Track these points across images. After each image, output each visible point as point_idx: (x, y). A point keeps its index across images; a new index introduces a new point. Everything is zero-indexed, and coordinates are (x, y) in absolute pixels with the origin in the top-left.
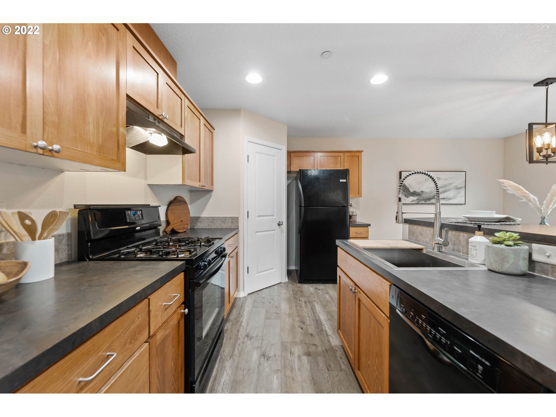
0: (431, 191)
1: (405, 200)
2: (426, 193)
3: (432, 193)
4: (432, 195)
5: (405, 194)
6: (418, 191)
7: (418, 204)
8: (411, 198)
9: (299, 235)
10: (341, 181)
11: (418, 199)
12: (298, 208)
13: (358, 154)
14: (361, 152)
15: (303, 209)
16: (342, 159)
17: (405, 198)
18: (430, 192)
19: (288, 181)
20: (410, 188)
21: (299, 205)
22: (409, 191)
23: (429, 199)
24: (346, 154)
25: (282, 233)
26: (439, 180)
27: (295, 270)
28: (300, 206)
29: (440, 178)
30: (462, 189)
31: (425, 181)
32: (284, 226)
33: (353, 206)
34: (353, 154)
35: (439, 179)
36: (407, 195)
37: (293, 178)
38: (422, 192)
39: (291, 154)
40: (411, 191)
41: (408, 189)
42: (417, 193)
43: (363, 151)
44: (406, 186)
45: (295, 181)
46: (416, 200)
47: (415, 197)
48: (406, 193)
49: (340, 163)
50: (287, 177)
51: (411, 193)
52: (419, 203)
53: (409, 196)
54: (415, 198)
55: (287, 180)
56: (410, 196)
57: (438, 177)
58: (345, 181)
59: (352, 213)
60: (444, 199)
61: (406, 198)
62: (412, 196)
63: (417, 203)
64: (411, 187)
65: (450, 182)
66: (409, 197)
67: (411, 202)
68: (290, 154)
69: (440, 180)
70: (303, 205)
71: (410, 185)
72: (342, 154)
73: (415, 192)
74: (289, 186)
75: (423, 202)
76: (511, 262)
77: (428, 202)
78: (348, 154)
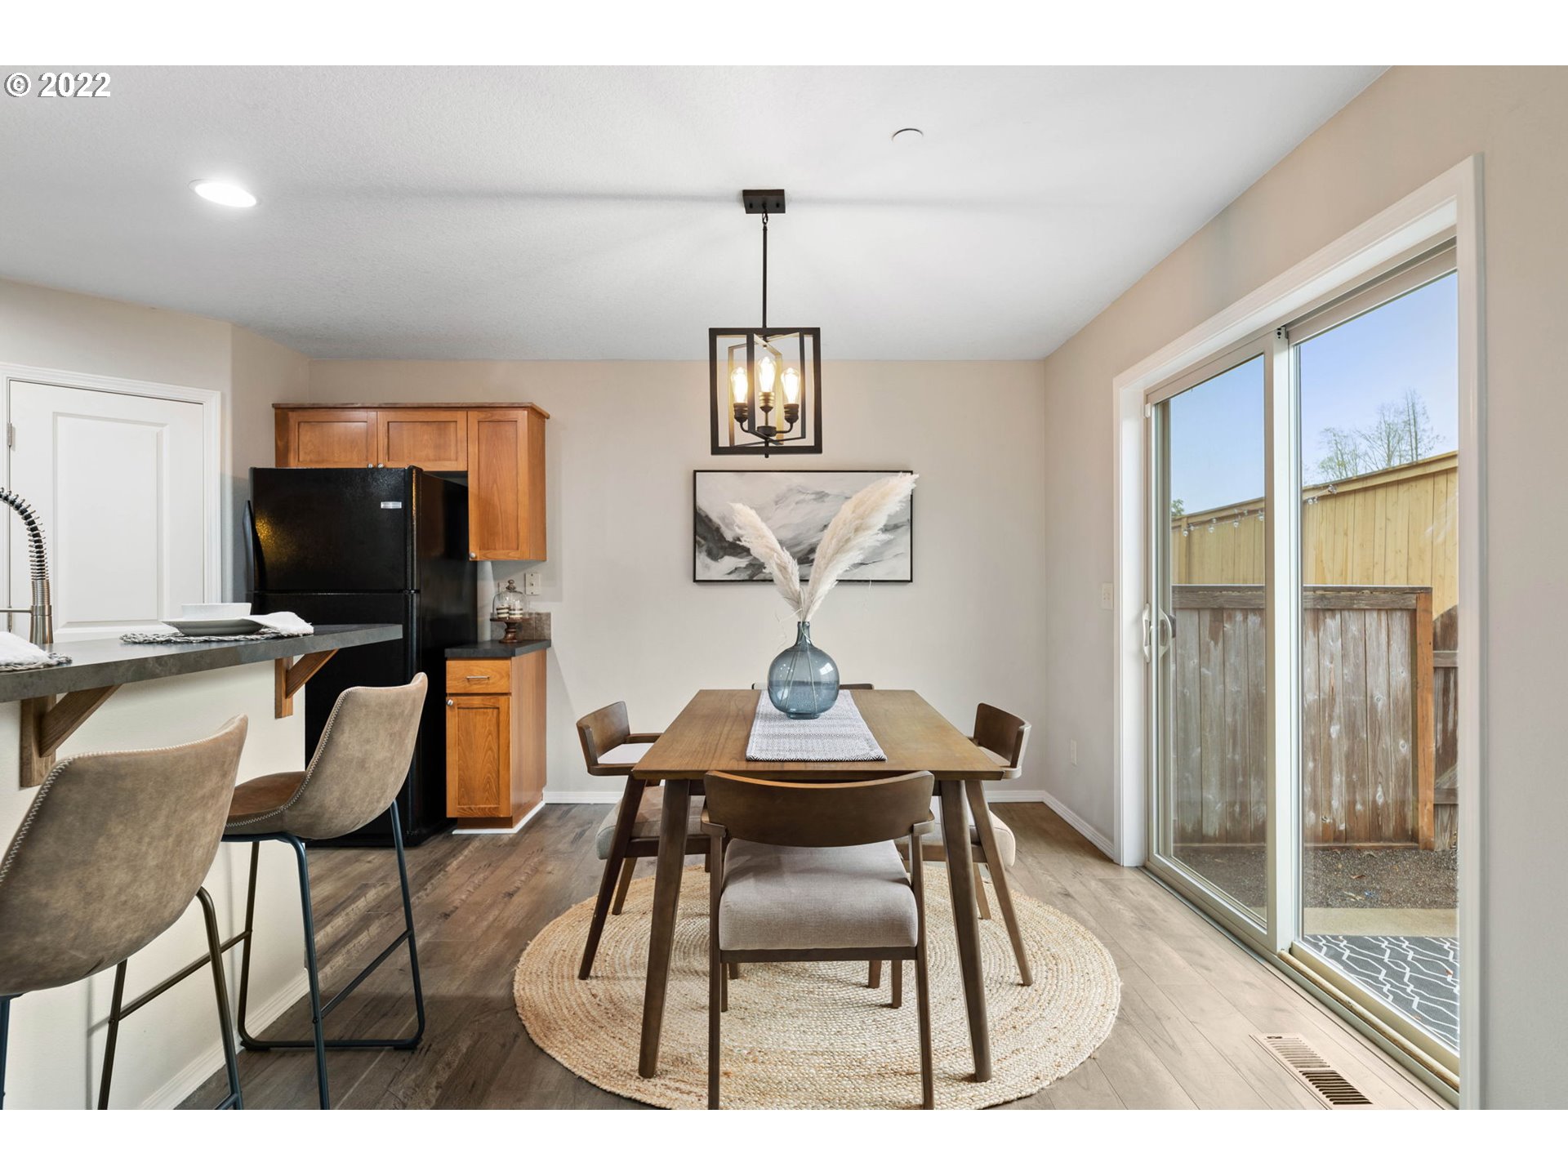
0: (795, 538)
1: (707, 567)
3: (798, 545)
4: (802, 550)
5: (708, 547)
10: (384, 506)
16: (462, 432)
17: (708, 561)
18: (791, 539)
20: (723, 529)
22: (722, 538)
24: (473, 415)
26: (823, 501)
29: (827, 495)
30: (900, 531)
31: (777, 503)
33: (517, 589)
35: (823, 496)
36: (715, 551)
39: (287, 415)
40: (729, 537)
41: (718, 529)
44: (710, 520)
46: (745, 568)
47: (741, 558)
48: (711, 545)
49: (453, 445)
51: (727, 545)
52: (755, 579)
53: (721, 554)
56: (725, 554)
57: (818, 490)
58: (399, 505)
59: (511, 614)
61: (713, 562)
63: (747, 578)
64: (727, 526)
66: (722, 557)
67: (730, 574)
69: (826, 499)
71: (723, 519)
72: (461, 415)
73: (738, 540)
78: (482, 415)
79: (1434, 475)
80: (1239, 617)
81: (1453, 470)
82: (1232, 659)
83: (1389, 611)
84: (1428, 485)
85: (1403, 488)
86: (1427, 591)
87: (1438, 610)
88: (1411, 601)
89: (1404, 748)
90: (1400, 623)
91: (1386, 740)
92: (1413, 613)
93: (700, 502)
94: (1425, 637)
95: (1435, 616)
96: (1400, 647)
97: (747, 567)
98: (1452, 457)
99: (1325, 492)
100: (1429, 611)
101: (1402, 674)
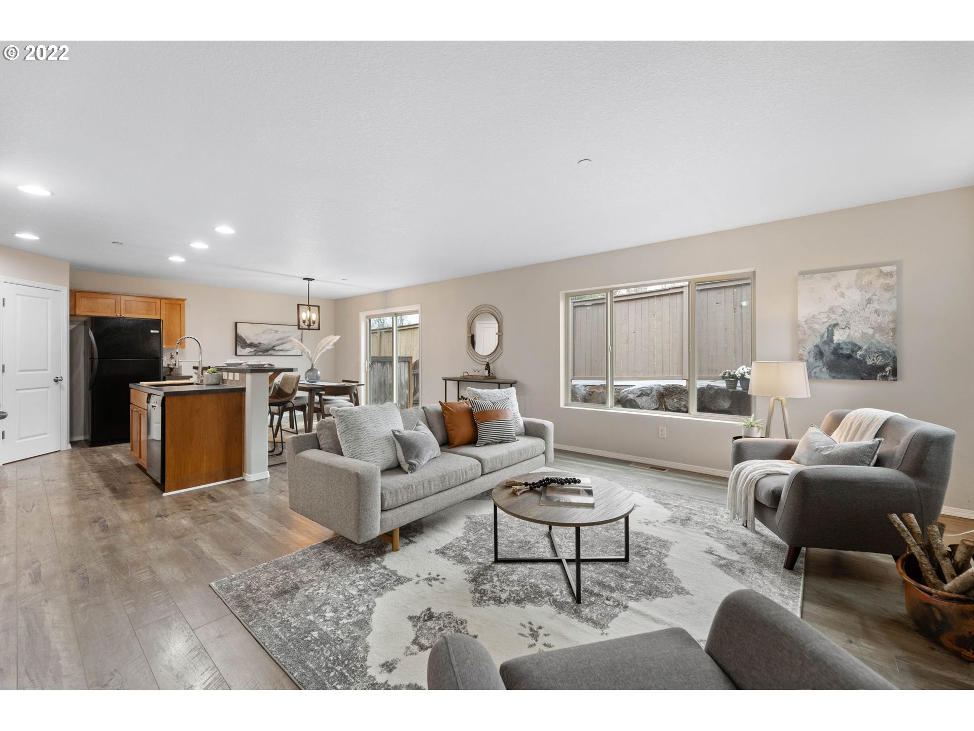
0: (269, 343)
1: (241, 351)
2: (264, 344)
3: (270, 345)
4: (271, 347)
5: (241, 345)
6: (256, 342)
7: (255, 355)
8: (248, 350)
9: (91, 391)
10: (152, 331)
11: (255, 350)
12: (89, 361)
13: (181, 302)
14: (183, 300)
15: (96, 362)
16: (158, 306)
17: (241, 349)
19: (71, 326)
20: (246, 340)
21: (89, 356)
22: (246, 342)
23: (267, 351)
24: (164, 301)
25: (62, 391)
27: (84, 440)
28: (92, 358)
29: (278, 331)
32: (65, 383)
34: (173, 302)
36: (243, 346)
37: (79, 323)
38: (260, 343)
39: (77, 294)
40: (248, 342)
41: (244, 340)
42: (254, 344)
43: (186, 300)
44: (242, 337)
45: (83, 327)
47: (252, 348)
49: (154, 310)
50: (70, 321)
51: (247, 344)
52: (257, 354)
53: (245, 347)
54: (253, 350)
55: (70, 324)
57: (275, 330)
58: (158, 332)
60: (282, 350)
61: (243, 350)
62: (248, 347)
65: (288, 335)
67: (249, 353)
68: (74, 294)
70: (96, 356)
71: (246, 337)
72: (158, 301)
73: (252, 343)
74: (72, 332)
75: (261, 353)
76: (210, 379)
77: (266, 354)
78: (167, 301)
79: (411, 329)
80: (376, 364)
81: (417, 328)
82: (375, 373)
83: (405, 362)
84: (410, 331)
85: (405, 331)
86: (412, 357)
87: (414, 361)
88: (409, 360)
89: (407, 392)
90: (407, 365)
91: (404, 390)
92: (409, 362)
93: (239, 332)
94: (411, 367)
95: (413, 363)
96: (407, 370)
97: (254, 351)
98: (417, 324)
99: (386, 330)
100: (412, 362)
101: (407, 375)
